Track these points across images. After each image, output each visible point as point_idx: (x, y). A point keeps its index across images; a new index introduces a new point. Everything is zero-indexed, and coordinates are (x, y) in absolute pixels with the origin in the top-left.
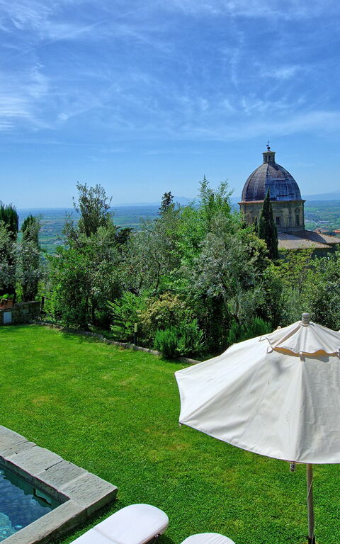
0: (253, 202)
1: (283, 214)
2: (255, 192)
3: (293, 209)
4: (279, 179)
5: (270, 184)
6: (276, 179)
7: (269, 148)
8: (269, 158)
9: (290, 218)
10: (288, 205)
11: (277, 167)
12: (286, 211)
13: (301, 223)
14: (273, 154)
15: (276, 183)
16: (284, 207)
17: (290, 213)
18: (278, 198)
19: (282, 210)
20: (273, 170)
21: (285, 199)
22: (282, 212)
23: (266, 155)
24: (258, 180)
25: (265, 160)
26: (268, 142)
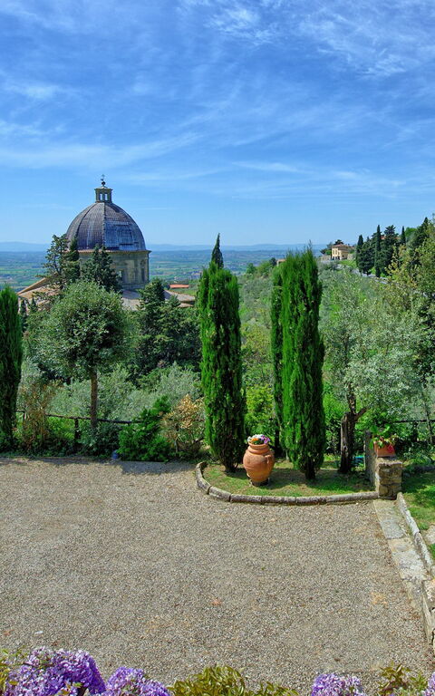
0: (87, 251)
1: (128, 267)
2: (89, 239)
3: (139, 261)
4: (122, 223)
5: (110, 230)
6: (118, 223)
7: (104, 183)
8: (104, 194)
9: (136, 272)
10: (133, 256)
11: (117, 209)
12: (131, 263)
13: (146, 277)
14: (109, 192)
15: (118, 228)
16: (129, 258)
17: (136, 265)
18: (121, 248)
19: (127, 262)
20: (113, 212)
21: (130, 249)
22: (126, 264)
23: (99, 192)
24: (92, 223)
25: (98, 198)
26: (103, 176)
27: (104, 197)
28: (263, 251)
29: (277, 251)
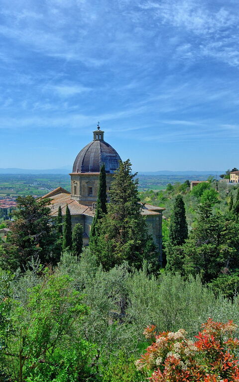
0: (89, 173)
2: (91, 165)
4: (111, 155)
5: (104, 159)
6: (109, 155)
7: (99, 128)
8: (99, 135)
11: (108, 145)
14: (102, 133)
15: (109, 158)
18: (111, 171)
20: (105, 147)
23: (96, 133)
24: (92, 155)
25: (95, 138)
26: (99, 123)
27: (99, 137)
28: (164, 176)
29: (172, 176)
